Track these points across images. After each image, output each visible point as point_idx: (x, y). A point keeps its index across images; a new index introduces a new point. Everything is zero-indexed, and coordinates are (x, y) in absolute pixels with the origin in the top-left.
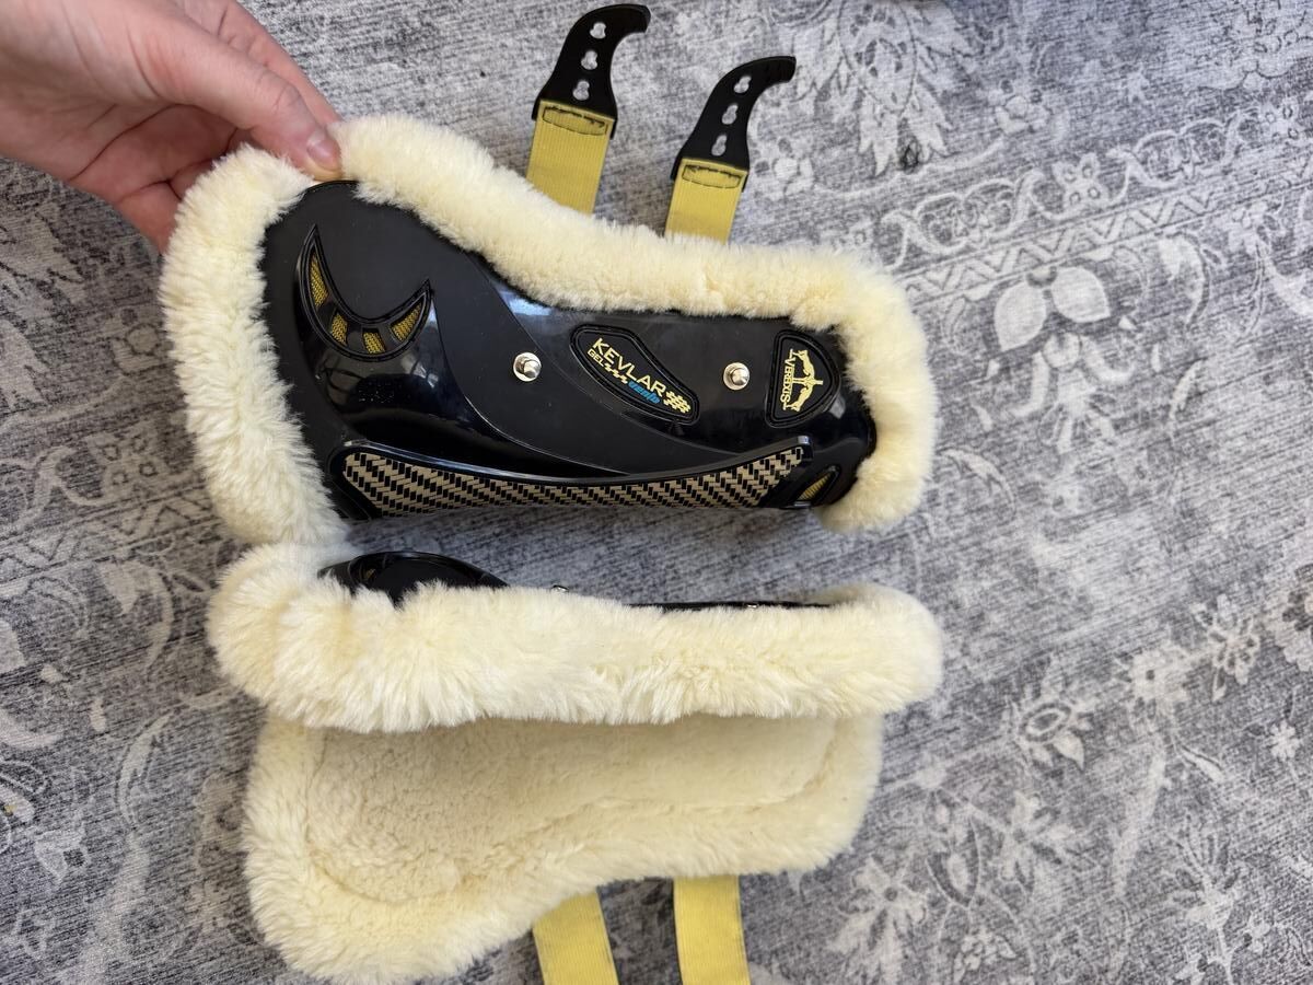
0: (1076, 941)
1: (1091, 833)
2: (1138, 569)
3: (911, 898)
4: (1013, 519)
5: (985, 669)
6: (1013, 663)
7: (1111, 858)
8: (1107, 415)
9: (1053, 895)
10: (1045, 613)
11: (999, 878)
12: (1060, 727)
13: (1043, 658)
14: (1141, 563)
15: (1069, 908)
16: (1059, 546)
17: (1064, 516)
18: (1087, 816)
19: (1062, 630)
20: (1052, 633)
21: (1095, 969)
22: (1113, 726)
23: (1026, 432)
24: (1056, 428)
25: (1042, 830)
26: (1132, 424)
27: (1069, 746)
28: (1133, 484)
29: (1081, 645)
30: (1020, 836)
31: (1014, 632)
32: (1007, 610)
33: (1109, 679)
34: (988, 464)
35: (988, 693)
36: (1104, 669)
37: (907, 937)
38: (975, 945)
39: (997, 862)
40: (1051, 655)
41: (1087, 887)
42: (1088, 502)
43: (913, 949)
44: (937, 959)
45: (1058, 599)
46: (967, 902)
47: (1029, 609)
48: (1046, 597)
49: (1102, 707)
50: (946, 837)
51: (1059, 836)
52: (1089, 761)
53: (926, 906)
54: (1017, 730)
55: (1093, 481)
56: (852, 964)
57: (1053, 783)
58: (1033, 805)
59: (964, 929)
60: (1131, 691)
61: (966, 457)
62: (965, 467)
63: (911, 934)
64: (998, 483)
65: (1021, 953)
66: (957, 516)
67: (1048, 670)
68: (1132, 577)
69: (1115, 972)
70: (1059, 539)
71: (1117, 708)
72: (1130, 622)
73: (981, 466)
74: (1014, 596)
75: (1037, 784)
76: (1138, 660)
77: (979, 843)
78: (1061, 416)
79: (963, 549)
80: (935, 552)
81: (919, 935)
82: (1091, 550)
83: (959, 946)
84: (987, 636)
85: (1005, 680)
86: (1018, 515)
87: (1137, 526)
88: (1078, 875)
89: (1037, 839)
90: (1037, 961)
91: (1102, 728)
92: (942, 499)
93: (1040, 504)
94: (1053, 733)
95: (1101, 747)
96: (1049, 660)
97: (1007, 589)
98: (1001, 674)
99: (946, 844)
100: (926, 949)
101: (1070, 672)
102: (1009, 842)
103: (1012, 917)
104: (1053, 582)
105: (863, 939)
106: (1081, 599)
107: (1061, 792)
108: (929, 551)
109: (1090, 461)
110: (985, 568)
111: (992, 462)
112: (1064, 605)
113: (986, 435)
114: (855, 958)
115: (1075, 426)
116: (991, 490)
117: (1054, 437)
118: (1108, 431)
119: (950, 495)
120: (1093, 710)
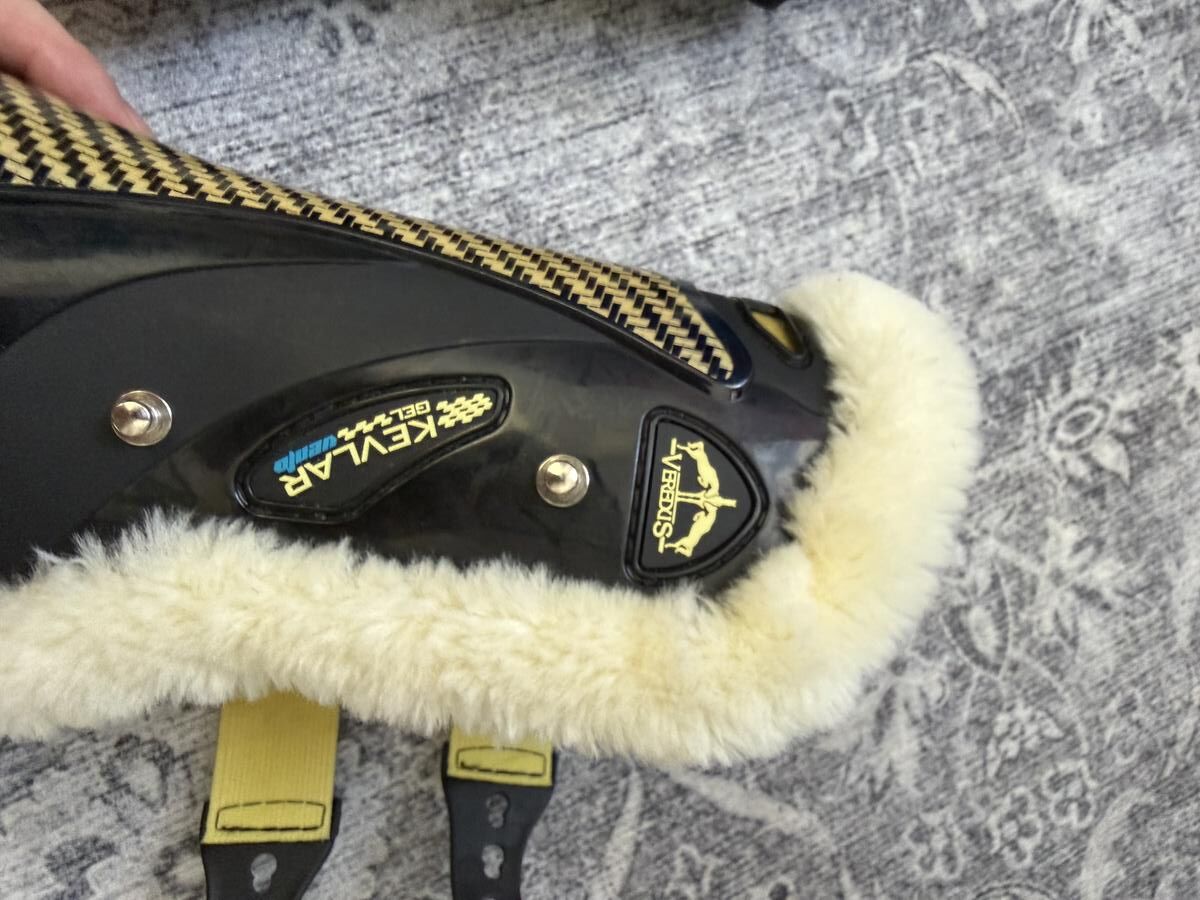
0: (1135, 709)
1: (1145, 568)
2: (1181, 220)
3: (924, 669)
4: (1023, 151)
5: (998, 355)
6: (1033, 347)
7: (1170, 599)
8: (1131, 12)
9: (1104, 652)
10: (1069, 279)
11: (1035, 634)
12: (1098, 430)
13: (1071, 338)
14: (1182, 212)
15: (1125, 667)
16: (1081, 189)
17: (1085, 148)
18: (1138, 545)
19: (1091, 301)
20: (1080, 305)
21: (1160, 743)
22: (1161, 427)
23: (1030, 32)
24: (1067, 28)
25: (1083, 568)
26: (1162, 25)
27: (1109, 455)
28: (1168, 106)
29: (1117, 321)
30: (1057, 577)
31: (1032, 304)
32: (1023, 275)
33: (1154, 365)
34: (985, 75)
35: (1005, 388)
36: (1148, 352)
37: (924, 722)
38: (1011, 725)
39: (1031, 613)
40: (1081, 334)
41: (1144, 636)
42: (1113, 128)
43: (933, 738)
44: (965, 748)
45: (1084, 261)
46: (997, 668)
47: (1048, 274)
48: (1070, 257)
49: (1147, 402)
50: (965, 583)
51: (1105, 573)
52: (1135, 474)
53: (946, 678)
54: (1043, 437)
55: (1117, 102)
56: (854, 766)
57: (1094, 504)
58: (1071, 535)
59: (996, 705)
60: (1181, 380)
61: (957, 63)
62: (955, 78)
63: (928, 717)
64: (999, 101)
65: (1070, 730)
66: (951, 147)
67: (1078, 356)
68: (1173, 232)
69: (1185, 743)
70: (1082, 179)
71: (1166, 404)
72: (1175, 289)
73: (978, 79)
74: (1030, 256)
75: (1074, 506)
76: (1187, 339)
77: (1007, 589)
78: (1073, 11)
79: (961, 192)
80: (925, 196)
81: (939, 718)
82: (1121, 194)
83: (991, 728)
84: (999, 311)
85: (1024, 369)
86: (1028, 145)
87: (1176, 162)
88: (1133, 623)
89: (1080, 579)
90: (1089, 739)
91: (1149, 429)
92: (929, 121)
93: (1054, 131)
94: (1090, 438)
95: (1150, 455)
96: (1078, 342)
97: (1021, 247)
98: (1021, 362)
99: (964, 593)
100: (950, 736)
101: (1105, 356)
102: (1044, 585)
103: (1056, 684)
104: (1076, 237)
105: (867, 730)
106: (1113, 259)
107: (1104, 516)
108: (917, 194)
109: (1113, 74)
110: (990, 218)
111: (991, 72)
112: (1092, 268)
113: (980, 34)
114: (858, 757)
115: (1092, 26)
116: (991, 112)
117: (1065, 40)
118: (1132, 35)
119: (940, 116)
120: (1136, 406)
